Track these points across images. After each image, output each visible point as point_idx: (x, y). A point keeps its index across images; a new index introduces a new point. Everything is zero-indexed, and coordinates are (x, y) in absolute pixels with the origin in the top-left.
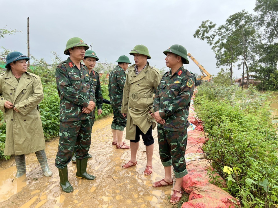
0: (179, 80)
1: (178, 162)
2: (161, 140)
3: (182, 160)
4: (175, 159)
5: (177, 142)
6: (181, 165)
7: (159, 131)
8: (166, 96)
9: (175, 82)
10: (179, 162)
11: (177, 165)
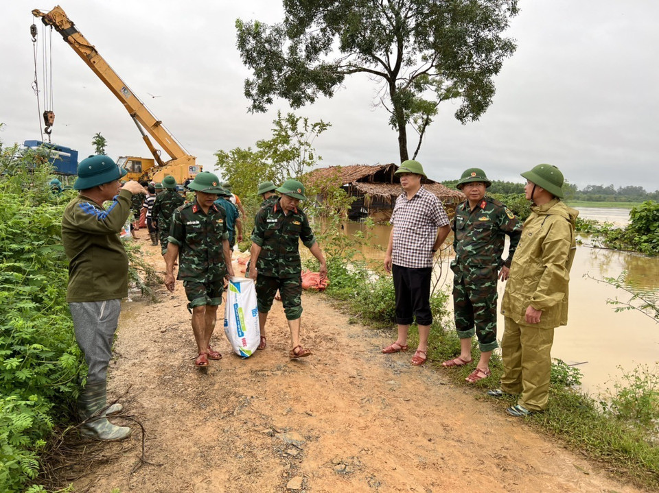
0: (485, 215)
1: (484, 329)
2: (459, 299)
3: (491, 327)
4: (482, 325)
5: (486, 303)
6: (489, 333)
7: (456, 287)
8: (468, 239)
9: (481, 219)
10: (487, 329)
11: (483, 333)
